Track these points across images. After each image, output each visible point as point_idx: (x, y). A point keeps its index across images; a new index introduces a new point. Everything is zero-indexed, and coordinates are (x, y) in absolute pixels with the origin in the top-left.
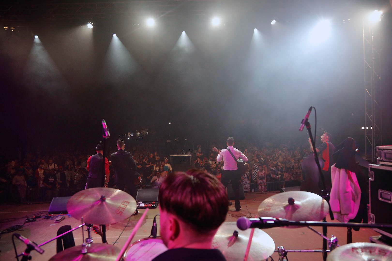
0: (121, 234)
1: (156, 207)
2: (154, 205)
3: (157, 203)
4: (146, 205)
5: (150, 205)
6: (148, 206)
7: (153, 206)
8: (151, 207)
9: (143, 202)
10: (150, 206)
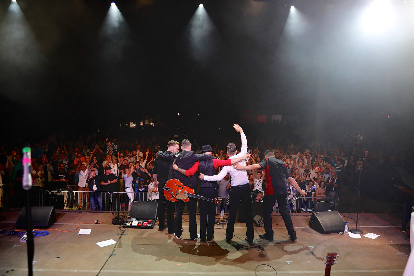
0: (102, 268)
1: (153, 227)
2: (150, 224)
3: (154, 221)
4: (140, 224)
5: (145, 223)
7: (148, 225)
8: (147, 227)
9: (137, 220)
10: (145, 226)
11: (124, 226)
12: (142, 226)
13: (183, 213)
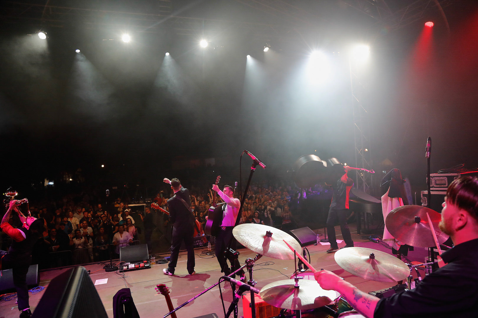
1: (150, 266)
2: (147, 264)
4: (137, 266)
5: (142, 265)
6: (140, 267)
8: (144, 267)
9: (131, 263)
10: (142, 267)
11: (120, 270)
12: (140, 268)
13: (180, 251)
